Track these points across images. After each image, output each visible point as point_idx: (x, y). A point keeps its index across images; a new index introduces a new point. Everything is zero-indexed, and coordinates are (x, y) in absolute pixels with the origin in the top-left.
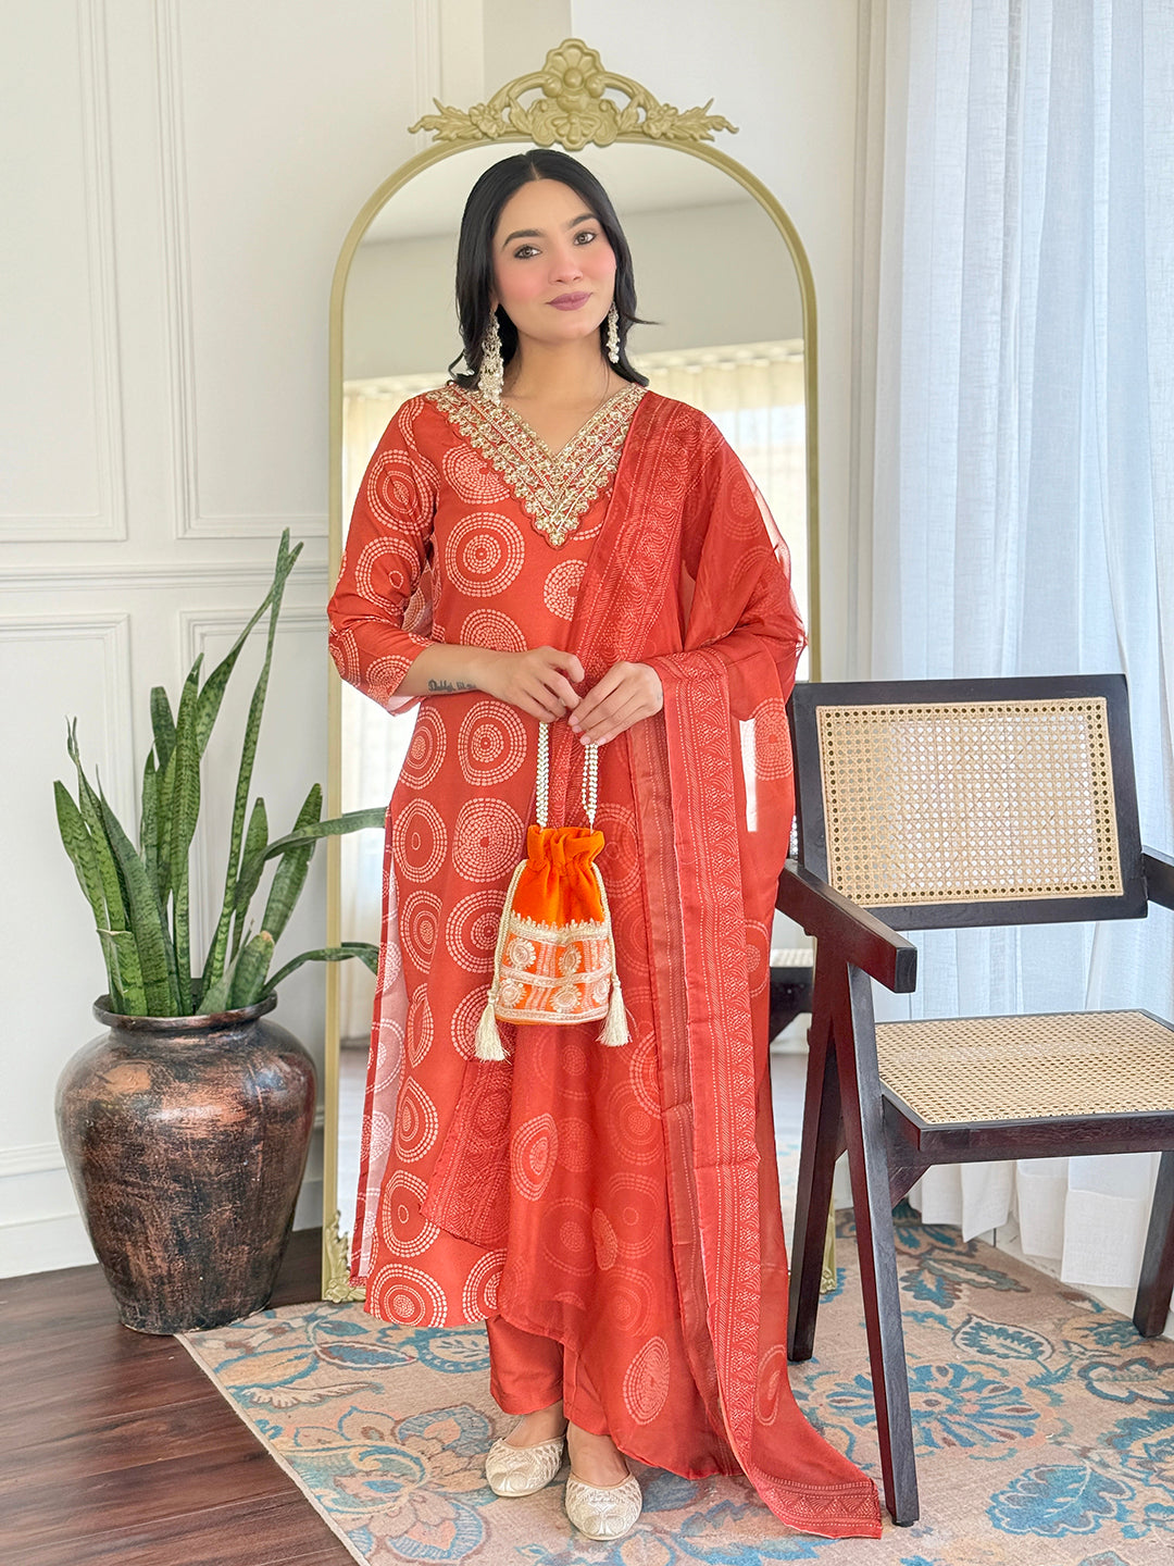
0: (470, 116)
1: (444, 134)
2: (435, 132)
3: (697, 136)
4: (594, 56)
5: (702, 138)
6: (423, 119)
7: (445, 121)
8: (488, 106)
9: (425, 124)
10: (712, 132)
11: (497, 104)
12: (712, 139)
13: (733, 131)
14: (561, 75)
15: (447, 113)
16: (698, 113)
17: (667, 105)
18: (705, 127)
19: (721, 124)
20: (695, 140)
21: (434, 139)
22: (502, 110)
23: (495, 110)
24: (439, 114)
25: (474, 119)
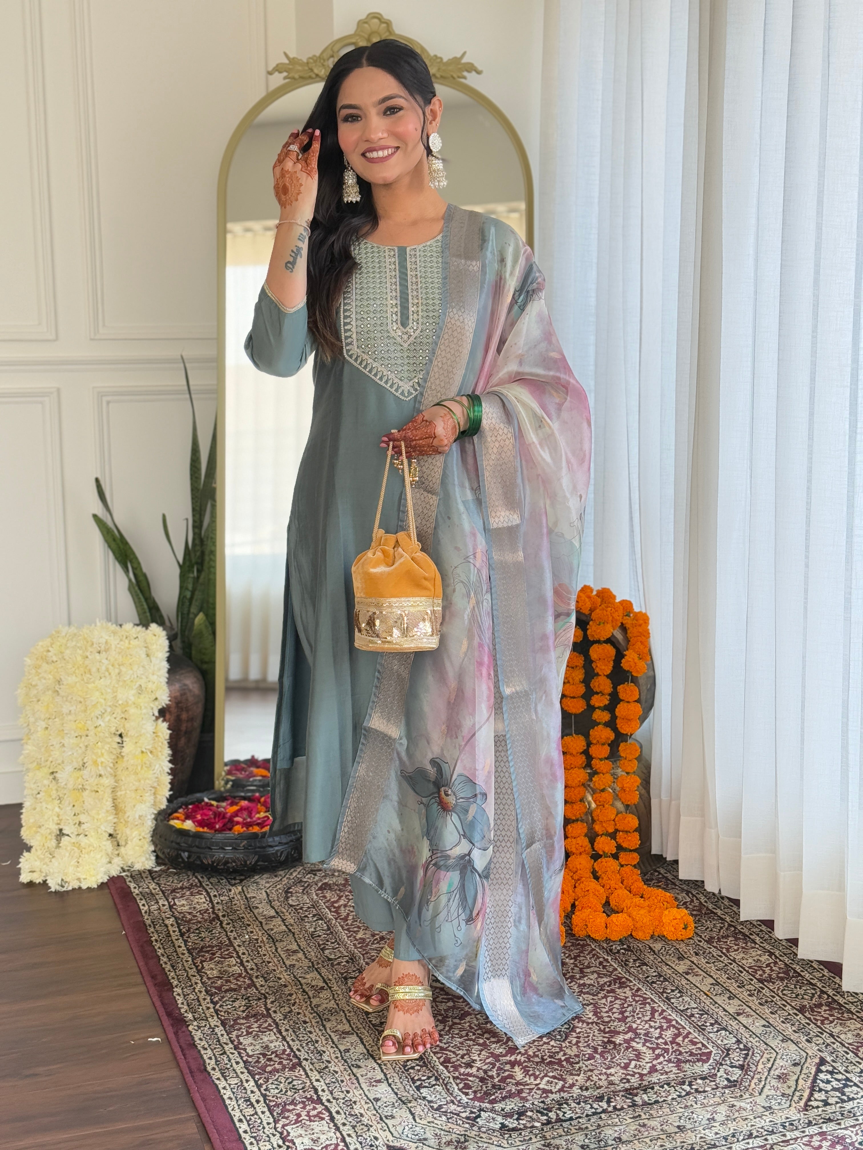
0: (308, 63)
1: (291, 75)
2: (285, 74)
3: (455, 76)
4: (388, 23)
5: (459, 77)
6: (277, 65)
7: (291, 67)
8: (320, 57)
9: (278, 69)
10: (465, 74)
11: (325, 56)
12: (465, 78)
13: (479, 72)
14: (366, 36)
15: (293, 61)
16: (456, 61)
17: (436, 56)
18: (461, 70)
19: (471, 68)
20: (454, 78)
21: (285, 78)
22: (328, 59)
23: (324, 60)
24: (287, 61)
25: (310, 65)
